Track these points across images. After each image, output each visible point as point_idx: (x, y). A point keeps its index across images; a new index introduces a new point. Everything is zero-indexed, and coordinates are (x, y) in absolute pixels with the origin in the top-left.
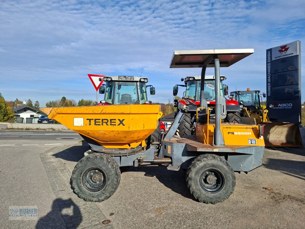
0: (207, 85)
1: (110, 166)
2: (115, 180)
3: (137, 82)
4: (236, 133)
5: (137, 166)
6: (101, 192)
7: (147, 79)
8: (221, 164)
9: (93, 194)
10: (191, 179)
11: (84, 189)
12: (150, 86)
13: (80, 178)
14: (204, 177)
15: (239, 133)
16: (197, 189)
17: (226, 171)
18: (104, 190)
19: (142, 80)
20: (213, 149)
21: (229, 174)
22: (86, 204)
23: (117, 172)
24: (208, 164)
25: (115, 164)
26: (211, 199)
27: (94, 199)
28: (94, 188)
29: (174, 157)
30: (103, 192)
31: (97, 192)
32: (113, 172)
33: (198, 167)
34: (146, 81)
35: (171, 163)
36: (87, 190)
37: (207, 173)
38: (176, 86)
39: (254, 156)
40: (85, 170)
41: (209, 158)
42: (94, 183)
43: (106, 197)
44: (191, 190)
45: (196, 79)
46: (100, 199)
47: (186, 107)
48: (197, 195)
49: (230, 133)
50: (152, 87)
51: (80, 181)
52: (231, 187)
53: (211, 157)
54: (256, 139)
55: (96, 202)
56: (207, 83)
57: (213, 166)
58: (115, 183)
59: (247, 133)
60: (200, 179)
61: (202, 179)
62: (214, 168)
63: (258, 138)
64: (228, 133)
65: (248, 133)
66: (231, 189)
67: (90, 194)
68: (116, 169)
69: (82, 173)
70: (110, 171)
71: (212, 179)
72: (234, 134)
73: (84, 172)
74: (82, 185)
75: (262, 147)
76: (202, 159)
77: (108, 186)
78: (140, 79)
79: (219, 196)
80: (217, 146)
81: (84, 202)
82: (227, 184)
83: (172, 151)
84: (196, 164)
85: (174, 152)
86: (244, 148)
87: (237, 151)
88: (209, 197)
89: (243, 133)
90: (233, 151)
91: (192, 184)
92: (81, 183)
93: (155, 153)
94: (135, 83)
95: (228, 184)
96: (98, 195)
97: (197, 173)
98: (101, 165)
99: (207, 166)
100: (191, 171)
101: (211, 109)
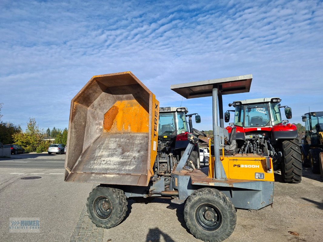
0: (257, 109)
1: (114, 196)
2: (119, 209)
3: (175, 112)
4: (242, 166)
5: (146, 197)
6: (108, 219)
7: (184, 108)
8: (216, 199)
9: (101, 221)
10: (186, 213)
11: (95, 215)
12: (195, 114)
13: (92, 205)
14: (204, 213)
15: (246, 166)
16: (193, 224)
17: (223, 208)
18: (110, 218)
19: (179, 110)
20: (208, 183)
21: (226, 211)
22: (96, 229)
23: (121, 202)
24: (203, 199)
25: (121, 194)
26: (208, 236)
27: (103, 226)
28: (103, 216)
29: (180, 190)
30: (109, 219)
31: (105, 219)
32: (117, 201)
33: (193, 201)
34: (183, 110)
35: (178, 196)
36: (97, 217)
37: (207, 208)
38: (228, 112)
39: (263, 193)
40: (96, 199)
41: (204, 192)
42: (105, 211)
43: (113, 224)
44: (187, 225)
45: (243, 103)
46: (107, 225)
47: (193, 139)
48: (193, 231)
49: (236, 165)
50: (197, 115)
51: (92, 208)
52: (229, 225)
53: (207, 191)
54: (265, 173)
55: (105, 228)
56: (256, 107)
57: (208, 200)
58: (119, 212)
59: (254, 166)
60: (196, 214)
61: (202, 214)
62: (210, 204)
63: (266, 172)
64: (234, 165)
65: (256, 165)
66: (229, 228)
67: (99, 221)
68: (120, 199)
69: (93, 201)
70: (115, 201)
71: (211, 214)
72: (240, 166)
73: (95, 200)
74: (94, 212)
75: (270, 183)
76: (197, 193)
77: (113, 215)
78: (177, 109)
79: (215, 234)
80: (216, 180)
81: (96, 227)
82: (224, 221)
83: (178, 184)
84: (191, 198)
85: (180, 185)
86: (245, 183)
87: (235, 186)
88: (205, 234)
89: (251, 166)
90: (231, 186)
91: (188, 218)
92: (92, 210)
93: (165, 186)
94: (173, 113)
95: (226, 222)
96: (106, 222)
97: (192, 207)
98: (107, 195)
99: (202, 201)
100: (187, 205)
101: (263, 136)
